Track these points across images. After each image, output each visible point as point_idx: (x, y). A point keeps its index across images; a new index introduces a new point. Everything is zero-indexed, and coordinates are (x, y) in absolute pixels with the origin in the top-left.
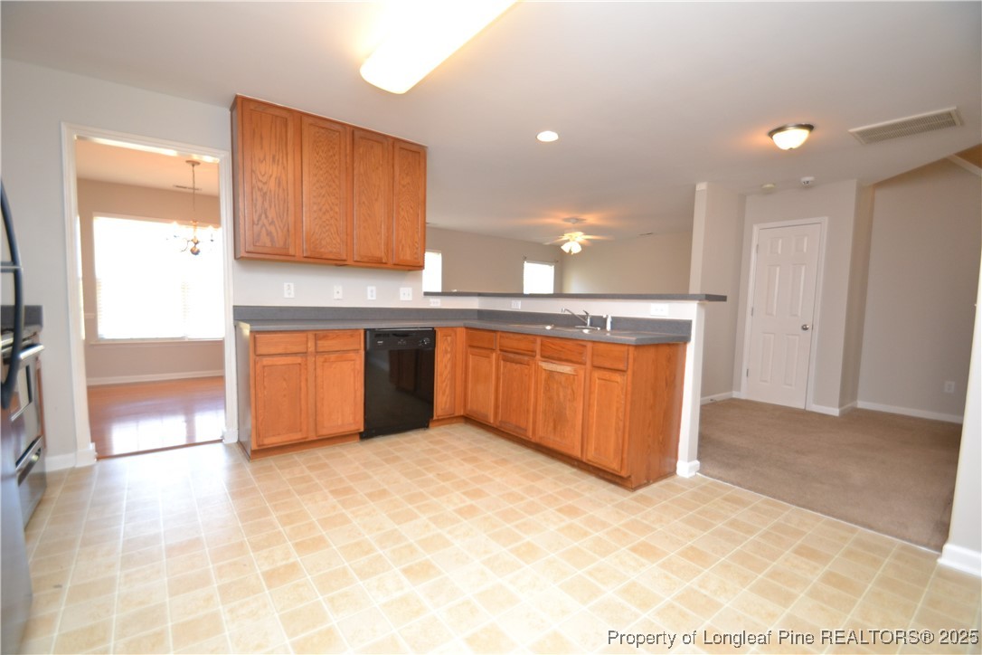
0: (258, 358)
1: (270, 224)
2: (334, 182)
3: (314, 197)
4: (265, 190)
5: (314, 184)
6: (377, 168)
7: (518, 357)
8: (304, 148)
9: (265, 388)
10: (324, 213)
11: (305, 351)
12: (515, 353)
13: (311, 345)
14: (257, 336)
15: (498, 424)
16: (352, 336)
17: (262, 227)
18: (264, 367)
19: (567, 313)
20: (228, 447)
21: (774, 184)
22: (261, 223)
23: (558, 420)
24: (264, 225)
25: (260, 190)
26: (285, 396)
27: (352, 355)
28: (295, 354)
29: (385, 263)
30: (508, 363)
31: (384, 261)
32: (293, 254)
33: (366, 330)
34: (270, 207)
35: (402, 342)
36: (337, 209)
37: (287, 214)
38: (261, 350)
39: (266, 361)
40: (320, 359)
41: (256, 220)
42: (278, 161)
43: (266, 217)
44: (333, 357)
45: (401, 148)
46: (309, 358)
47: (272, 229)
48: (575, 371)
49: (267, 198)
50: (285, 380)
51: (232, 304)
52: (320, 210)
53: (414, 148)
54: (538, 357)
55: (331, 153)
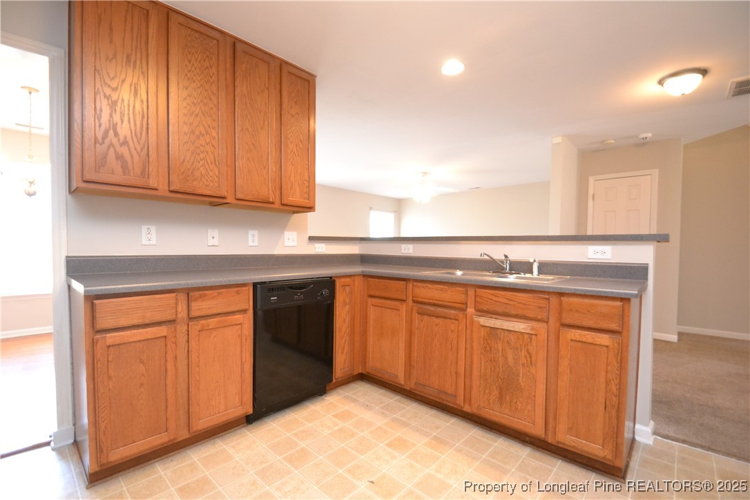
0: (98, 336)
1: (121, 145)
2: (211, 100)
3: (185, 115)
4: (114, 97)
5: (185, 99)
6: (263, 91)
7: (439, 310)
8: (171, 52)
9: (110, 378)
10: (198, 137)
11: (173, 317)
12: (434, 305)
13: (182, 307)
14: (95, 302)
15: (413, 386)
16: (238, 293)
17: (109, 147)
18: (108, 347)
19: (486, 257)
20: (59, 451)
21: (615, 140)
22: (107, 141)
23: (507, 387)
24: (111, 145)
25: (108, 97)
26: (142, 385)
27: (238, 317)
28: (159, 324)
29: (273, 203)
30: (426, 318)
31: (271, 200)
32: (155, 186)
33: (255, 285)
34: (122, 121)
35: (299, 297)
36: (214, 134)
37: (147, 133)
38: (103, 323)
39: (111, 338)
40: (195, 327)
41: (100, 138)
42: (135, 62)
43: (116, 134)
44: (213, 322)
45: (289, 72)
46: (178, 326)
47: (124, 151)
48: (533, 329)
49: (118, 109)
50: (142, 362)
51: (64, 254)
52: (193, 132)
53: (303, 75)
54: (470, 310)
55: (206, 64)
